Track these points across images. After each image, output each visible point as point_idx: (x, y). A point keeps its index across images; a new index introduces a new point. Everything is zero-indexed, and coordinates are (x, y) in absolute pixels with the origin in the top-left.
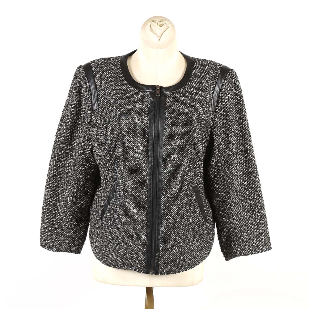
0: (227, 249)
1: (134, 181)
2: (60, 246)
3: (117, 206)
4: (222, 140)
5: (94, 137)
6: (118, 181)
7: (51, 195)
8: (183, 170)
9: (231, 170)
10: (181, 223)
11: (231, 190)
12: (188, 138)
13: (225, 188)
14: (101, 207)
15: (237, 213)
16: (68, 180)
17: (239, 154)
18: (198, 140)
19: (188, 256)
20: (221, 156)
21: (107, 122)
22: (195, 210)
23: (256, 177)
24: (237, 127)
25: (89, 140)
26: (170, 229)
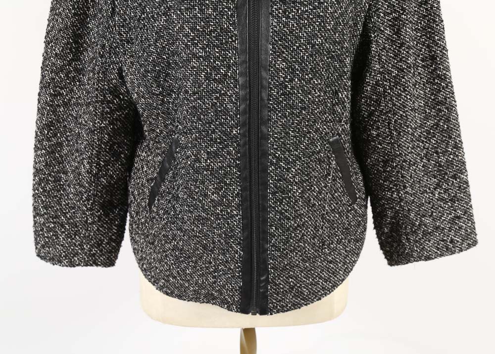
0: (392, 246)
1: (212, 139)
2: (74, 256)
3: (178, 189)
4: (388, 39)
5: (123, 45)
6: (178, 137)
7: (47, 162)
8: (312, 113)
9: (404, 99)
10: (309, 216)
11: (402, 139)
12: (322, 44)
13: (392, 136)
14: (148, 181)
15: (414, 181)
16: (79, 133)
17: (418, 66)
18: (342, 48)
19: (323, 274)
20: (383, 73)
21: (147, 15)
22: (334, 186)
23: (452, 109)
24: (415, 11)
25: (113, 51)
26: (288, 229)
